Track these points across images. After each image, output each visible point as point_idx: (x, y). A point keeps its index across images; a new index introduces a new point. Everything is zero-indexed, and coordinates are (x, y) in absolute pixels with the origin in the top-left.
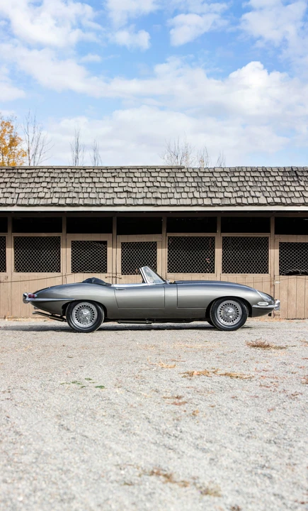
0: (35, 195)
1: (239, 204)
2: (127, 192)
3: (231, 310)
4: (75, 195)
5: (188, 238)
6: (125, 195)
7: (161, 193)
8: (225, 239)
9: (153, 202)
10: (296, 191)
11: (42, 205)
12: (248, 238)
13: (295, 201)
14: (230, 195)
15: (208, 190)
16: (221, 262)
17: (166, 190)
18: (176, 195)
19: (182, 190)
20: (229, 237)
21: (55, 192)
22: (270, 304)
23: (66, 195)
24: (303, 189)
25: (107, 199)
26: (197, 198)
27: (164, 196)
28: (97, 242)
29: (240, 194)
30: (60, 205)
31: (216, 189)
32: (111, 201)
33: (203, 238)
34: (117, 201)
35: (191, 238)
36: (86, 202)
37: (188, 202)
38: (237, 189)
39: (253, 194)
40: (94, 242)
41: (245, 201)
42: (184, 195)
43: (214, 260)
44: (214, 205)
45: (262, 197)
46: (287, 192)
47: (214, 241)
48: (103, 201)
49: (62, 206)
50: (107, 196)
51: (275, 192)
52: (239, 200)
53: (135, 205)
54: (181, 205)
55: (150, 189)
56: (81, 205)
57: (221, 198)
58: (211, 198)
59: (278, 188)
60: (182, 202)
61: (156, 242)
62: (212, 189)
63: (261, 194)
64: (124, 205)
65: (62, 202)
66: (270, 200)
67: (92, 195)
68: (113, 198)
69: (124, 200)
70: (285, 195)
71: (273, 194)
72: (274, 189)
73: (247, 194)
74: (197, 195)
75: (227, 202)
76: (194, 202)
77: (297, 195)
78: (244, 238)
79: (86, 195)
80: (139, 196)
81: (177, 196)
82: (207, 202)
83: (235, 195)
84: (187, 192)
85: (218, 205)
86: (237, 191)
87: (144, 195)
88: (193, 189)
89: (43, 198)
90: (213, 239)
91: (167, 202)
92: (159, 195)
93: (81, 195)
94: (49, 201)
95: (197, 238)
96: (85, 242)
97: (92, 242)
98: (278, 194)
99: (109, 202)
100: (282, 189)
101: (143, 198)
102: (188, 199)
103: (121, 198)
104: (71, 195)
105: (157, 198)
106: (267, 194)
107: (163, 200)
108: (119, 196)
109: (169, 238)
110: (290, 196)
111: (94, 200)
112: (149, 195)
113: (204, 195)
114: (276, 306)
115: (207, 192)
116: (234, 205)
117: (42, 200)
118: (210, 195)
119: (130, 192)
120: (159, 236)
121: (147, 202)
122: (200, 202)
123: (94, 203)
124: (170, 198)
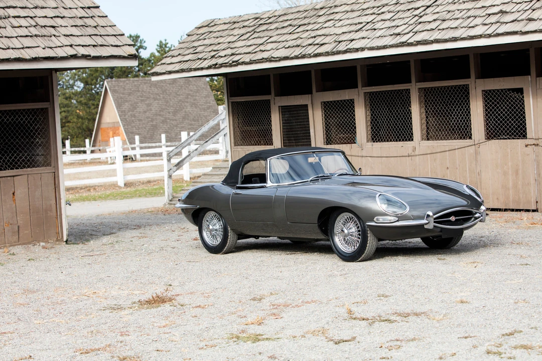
40: (509, 90)
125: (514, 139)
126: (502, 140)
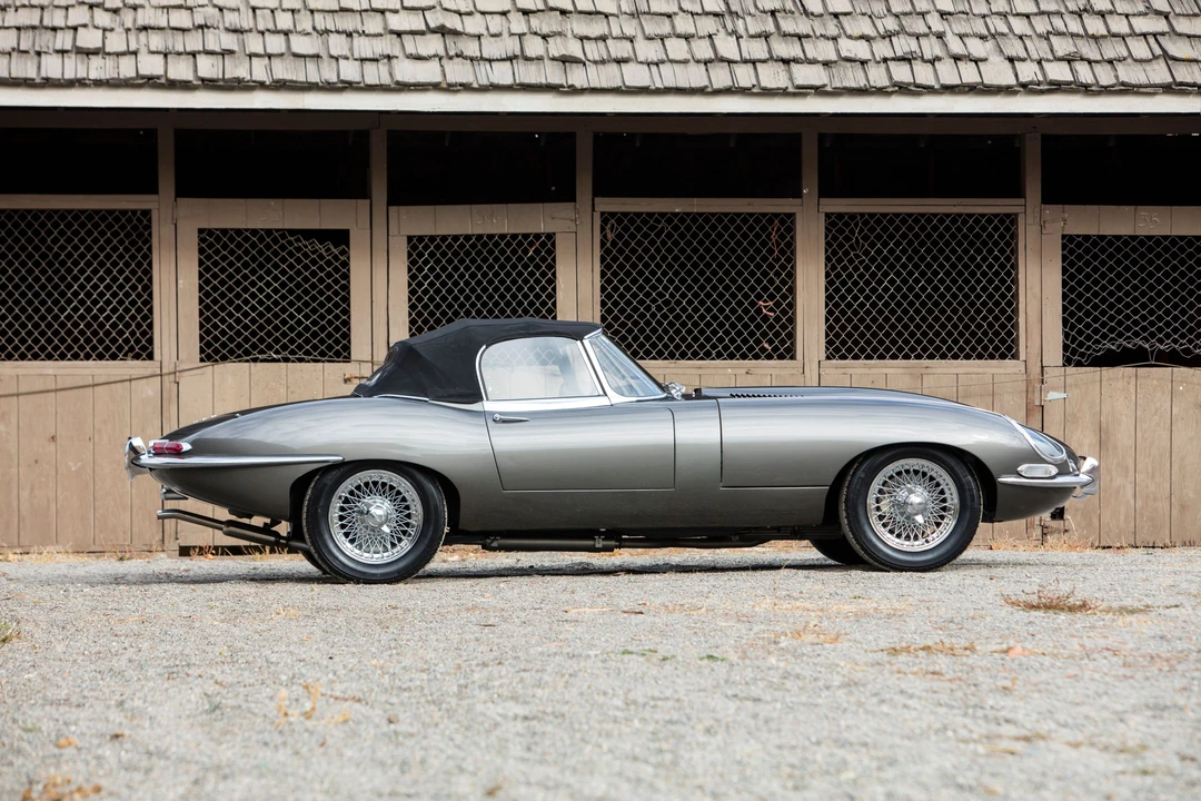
0: (63, 40)
1: (903, 89)
2: (443, 31)
3: (917, 496)
4: (229, 42)
5: (683, 217)
6: (433, 45)
7: (582, 39)
8: (835, 224)
9: (554, 75)
10: (1134, 34)
11: (98, 83)
12: (929, 218)
13: (1129, 74)
14: (860, 50)
15: (771, 27)
16: (823, 312)
17: (597, 28)
18: (641, 45)
19: (665, 28)
20: (852, 216)
21: (145, 28)
22: (1063, 470)
23: (193, 42)
24: (1161, 26)
25: (363, 60)
26: (730, 62)
27: (594, 51)
28: (308, 234)
29: (903, 45)
30: (173, 85)
31: (803, 26)
32: (383, 67)
33: (745, 218)
34: (407, 71)
35: (695, 217)
36: (282, 71)
37: (695, 76)
38: (891, 24)
39: (956, 47)
40: (292, 232)
41: (924, 75)
42: (677, 49)
43: (792, 305)
44: (802, 91)
45: (996, 59)
46: (1095, 38)
47: (791, 229)
48: (350, 71)
49: (184, 86)
50: (364, 47)
51: (1046, 37)
52: (901, 73)
53: (483, 89)
54: (667, 91)
55: (535, 22)
56: (262, 86)
57: (826, 64)
58: (786, 62)
59: (1058, 23)
60: (669, 76)
61: (550, 236)
62: (788, 25)
63: (990, 44)
64: (436, 87)
65: (180, 70)
66: (1028, 72)
67: (301, 45)
68: (389, 57)
69: (435, 64)
70: (1089, 50)
71: (1038, 48)
72: (1041, 25)
73: (931, 48)
74: (727, 47)
75: (853, 78)
76: (721, 77)
77: (1140, 49)
78: (917, 218)
79: (276, 44)
80: (491, 49)
81: (649, 51)
82: (772, 76)
83: (883, 49)
84: (687, 38)
85: (819, 91)
86: (889, 36)
87: (512, 46)
88: (708, 25)
89: (96, 52)
90: (787, 222)
91: (608, 76)
92: (574, 49)
93: (254, 44)
94: (126, 69)
95: (720, 217)
96: (254, 232)
97: (283, 233)
98: (1063, 46)
99: (373, 74)
100: (1074, 26)
101: (511, 59)
102: (692, 67)
103: (419, 58)
104: (215, 40)
105: (566, 60)
106: (1015, 48)
107: (592, 68)
108: (410, 49)
109: (606, 218)
110: (1109, 54)
111: (311, 66)
112: (534, 47)
113: (757, 49)
114: (1084, 478)
115: (766, 36)
116: (881, 92)
117: (96, 61)
118: (784, 49)
119: (455, 33)
120: (563, 210)
121: (530, 74)
122: (745, 76)
123: (314, 78)
124: (619, 61)
125: (301, 360)
126: (259, 364)
